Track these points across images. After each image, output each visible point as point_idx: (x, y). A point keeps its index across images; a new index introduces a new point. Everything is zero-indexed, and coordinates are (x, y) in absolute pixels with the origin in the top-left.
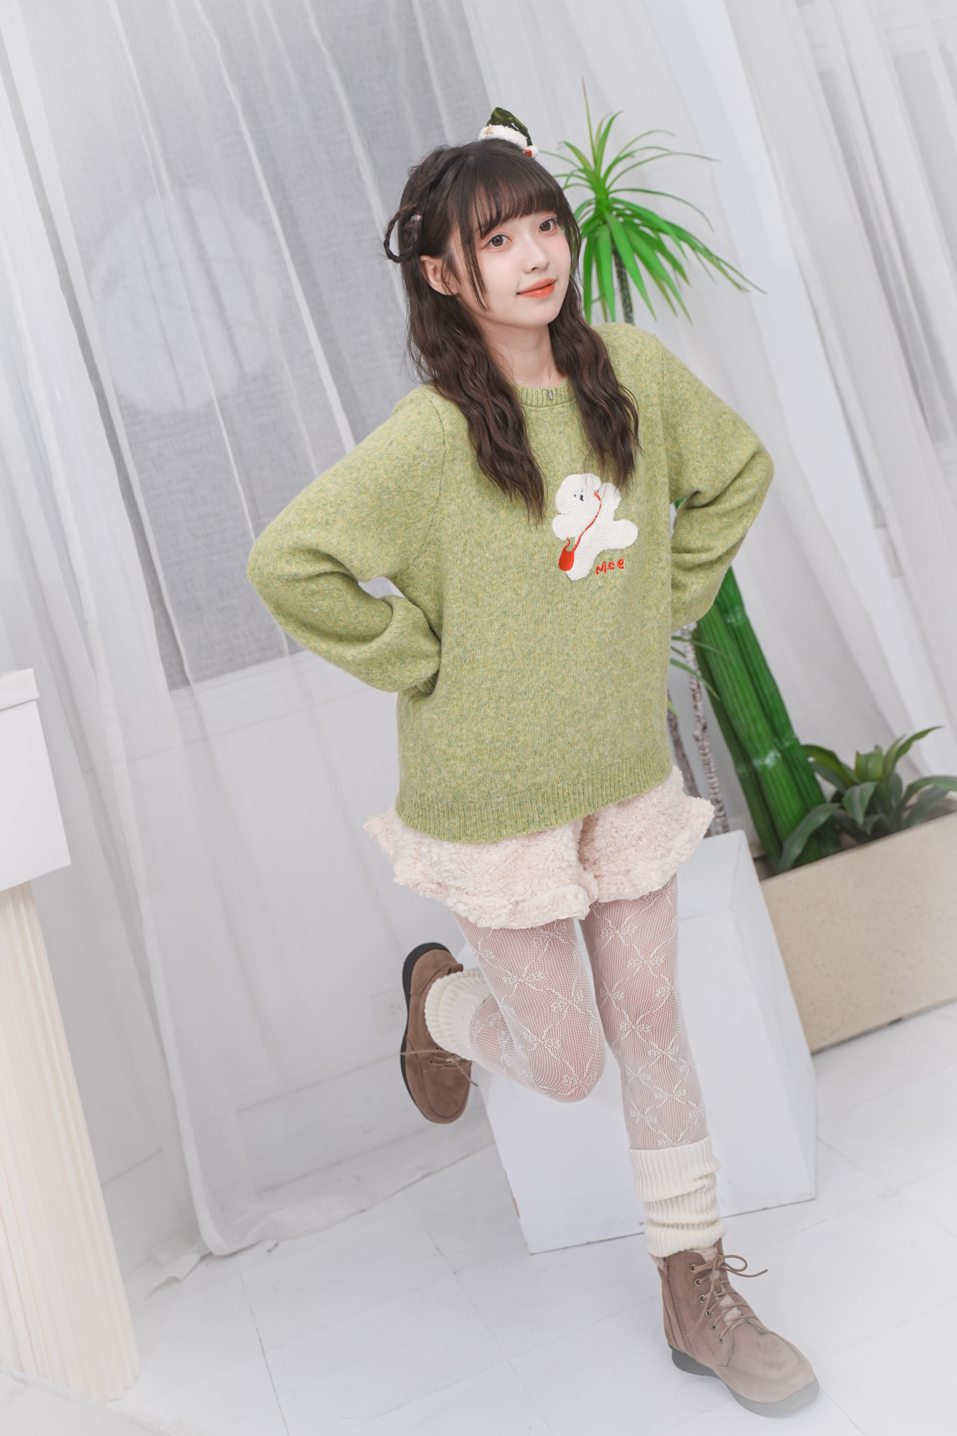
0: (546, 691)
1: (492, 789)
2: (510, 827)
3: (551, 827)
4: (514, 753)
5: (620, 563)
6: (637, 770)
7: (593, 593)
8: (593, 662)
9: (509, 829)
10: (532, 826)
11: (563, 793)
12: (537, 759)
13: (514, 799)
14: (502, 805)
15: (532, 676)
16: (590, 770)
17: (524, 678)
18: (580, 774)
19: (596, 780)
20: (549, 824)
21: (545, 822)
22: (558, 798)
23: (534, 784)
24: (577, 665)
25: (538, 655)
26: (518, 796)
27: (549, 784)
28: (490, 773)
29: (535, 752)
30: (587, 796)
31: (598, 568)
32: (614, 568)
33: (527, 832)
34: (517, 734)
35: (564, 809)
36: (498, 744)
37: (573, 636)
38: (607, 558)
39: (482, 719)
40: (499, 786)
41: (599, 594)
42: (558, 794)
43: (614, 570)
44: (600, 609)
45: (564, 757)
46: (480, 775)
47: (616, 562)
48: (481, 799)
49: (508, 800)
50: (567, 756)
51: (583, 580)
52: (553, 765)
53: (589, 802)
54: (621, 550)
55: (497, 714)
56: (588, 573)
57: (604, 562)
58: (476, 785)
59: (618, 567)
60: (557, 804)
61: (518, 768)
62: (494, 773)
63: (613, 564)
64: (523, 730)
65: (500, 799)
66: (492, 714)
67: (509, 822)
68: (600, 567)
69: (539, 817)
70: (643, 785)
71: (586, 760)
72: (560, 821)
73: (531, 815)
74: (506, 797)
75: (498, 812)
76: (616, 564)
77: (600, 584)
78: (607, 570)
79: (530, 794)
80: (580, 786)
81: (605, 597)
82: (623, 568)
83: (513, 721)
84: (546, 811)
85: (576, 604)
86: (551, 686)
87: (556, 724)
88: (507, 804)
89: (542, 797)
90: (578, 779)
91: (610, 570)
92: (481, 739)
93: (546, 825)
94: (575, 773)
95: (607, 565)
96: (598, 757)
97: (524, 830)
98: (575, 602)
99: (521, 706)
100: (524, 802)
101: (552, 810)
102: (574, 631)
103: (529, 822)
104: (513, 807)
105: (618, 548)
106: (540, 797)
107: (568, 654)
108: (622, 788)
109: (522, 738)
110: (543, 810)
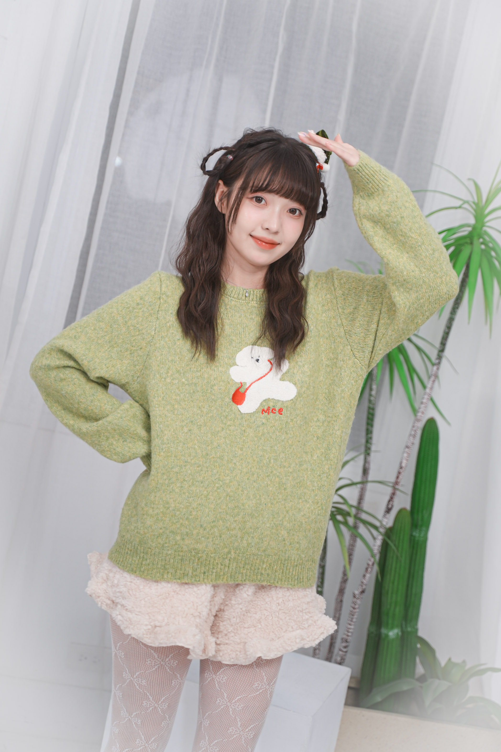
0: (217, 485)
1: (166, 543)
2: (170, 574)
3: (198, 582)
4: (187, 523)
5: (280, 411)
6: (275, 567)
7: (258, 427)
8: (253, 475)
9: (170, 576)
10: (186, 578)
11: (213, 562)
12: (201, 531)
13: (179, 555)
14: (169, 556)
15: (208, 471)
16: (238, 552)
17: (202, 471)
18: (229, 552)
19: (240, 560)
20: (198, 580)
21: (195, 578)
22: (209, 564)
23: (194, 549)
24: (242, 474)
25: (213, 457)
26: (181, 554)
27: (205, 552)
28: (168, 532)
29: (201, 526)
30: (231, 570)
31: (263, 410)
32: (275, 413)
33: (181, 581)
34: (192, 510)
35: (211, 573)
36: (178, 513)
37: (240, 452)
38: (271, 405)
39: (170, 492)
40: (171, 543)
41: (262, 428)
42: (210, 561)
43: (275, 414)
44: (262, 439)
45: (220, 537)
46: (161, 531)
47: (277, 409)
48: (157, 548)
49: (175, 554)
50: (223, 536)
51: (251, 415)
52: (211, 539)
53: (231, 575)
54: (283, 401)
55: (180, 491)
56: (254, 411)
57: (269, 407)
58: (156, 537)
59: (278, 413)
60: (207, 568)
61: (187, 534)
62: (170, 532)
63: (275, 410)
64: (197, 508)
65: (169, 552)
66: (177, 490)
67: (171, 570)
68: (266, 409)
69: (192, 573)
70: (277, 580)
71: (236, 544)
72: (206, 581)
73: (187, 569)
74: (173, 552)
75: (166, 561)
76: (277, 411)
77: (264, 421)
78: (270, 413)
79: (191, 555)
80: (227, 562)
81: (266, 431)
82: (282, 414)
83: (191, 500)
84: (198, 570)
85: (244, 431)
86: (221, 483)
87: (220, 510)
88: (173, 557)
89: (198, 560)
90: (227, 555)
91: (272, 414)
92: (167, 506)
93: (196, 580)
94: (226, 550)
95: (271, 410)
96: (246, 545)
97: (179, 579)
98: (243, 429)
99: (198, 491)
100: (185, 560)
101: (202, 571)
102: (241, 449)
103: (185, 575)
104: (177, 561)
105: (280, 400)
106: (197, 560)
107: (235, 464)
108: (259, 574)
109: (194, 513)
110: (196, 569)
